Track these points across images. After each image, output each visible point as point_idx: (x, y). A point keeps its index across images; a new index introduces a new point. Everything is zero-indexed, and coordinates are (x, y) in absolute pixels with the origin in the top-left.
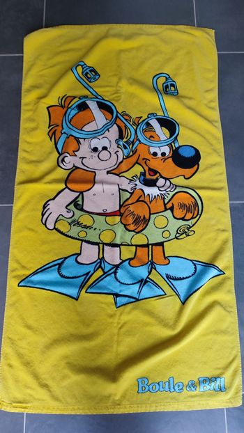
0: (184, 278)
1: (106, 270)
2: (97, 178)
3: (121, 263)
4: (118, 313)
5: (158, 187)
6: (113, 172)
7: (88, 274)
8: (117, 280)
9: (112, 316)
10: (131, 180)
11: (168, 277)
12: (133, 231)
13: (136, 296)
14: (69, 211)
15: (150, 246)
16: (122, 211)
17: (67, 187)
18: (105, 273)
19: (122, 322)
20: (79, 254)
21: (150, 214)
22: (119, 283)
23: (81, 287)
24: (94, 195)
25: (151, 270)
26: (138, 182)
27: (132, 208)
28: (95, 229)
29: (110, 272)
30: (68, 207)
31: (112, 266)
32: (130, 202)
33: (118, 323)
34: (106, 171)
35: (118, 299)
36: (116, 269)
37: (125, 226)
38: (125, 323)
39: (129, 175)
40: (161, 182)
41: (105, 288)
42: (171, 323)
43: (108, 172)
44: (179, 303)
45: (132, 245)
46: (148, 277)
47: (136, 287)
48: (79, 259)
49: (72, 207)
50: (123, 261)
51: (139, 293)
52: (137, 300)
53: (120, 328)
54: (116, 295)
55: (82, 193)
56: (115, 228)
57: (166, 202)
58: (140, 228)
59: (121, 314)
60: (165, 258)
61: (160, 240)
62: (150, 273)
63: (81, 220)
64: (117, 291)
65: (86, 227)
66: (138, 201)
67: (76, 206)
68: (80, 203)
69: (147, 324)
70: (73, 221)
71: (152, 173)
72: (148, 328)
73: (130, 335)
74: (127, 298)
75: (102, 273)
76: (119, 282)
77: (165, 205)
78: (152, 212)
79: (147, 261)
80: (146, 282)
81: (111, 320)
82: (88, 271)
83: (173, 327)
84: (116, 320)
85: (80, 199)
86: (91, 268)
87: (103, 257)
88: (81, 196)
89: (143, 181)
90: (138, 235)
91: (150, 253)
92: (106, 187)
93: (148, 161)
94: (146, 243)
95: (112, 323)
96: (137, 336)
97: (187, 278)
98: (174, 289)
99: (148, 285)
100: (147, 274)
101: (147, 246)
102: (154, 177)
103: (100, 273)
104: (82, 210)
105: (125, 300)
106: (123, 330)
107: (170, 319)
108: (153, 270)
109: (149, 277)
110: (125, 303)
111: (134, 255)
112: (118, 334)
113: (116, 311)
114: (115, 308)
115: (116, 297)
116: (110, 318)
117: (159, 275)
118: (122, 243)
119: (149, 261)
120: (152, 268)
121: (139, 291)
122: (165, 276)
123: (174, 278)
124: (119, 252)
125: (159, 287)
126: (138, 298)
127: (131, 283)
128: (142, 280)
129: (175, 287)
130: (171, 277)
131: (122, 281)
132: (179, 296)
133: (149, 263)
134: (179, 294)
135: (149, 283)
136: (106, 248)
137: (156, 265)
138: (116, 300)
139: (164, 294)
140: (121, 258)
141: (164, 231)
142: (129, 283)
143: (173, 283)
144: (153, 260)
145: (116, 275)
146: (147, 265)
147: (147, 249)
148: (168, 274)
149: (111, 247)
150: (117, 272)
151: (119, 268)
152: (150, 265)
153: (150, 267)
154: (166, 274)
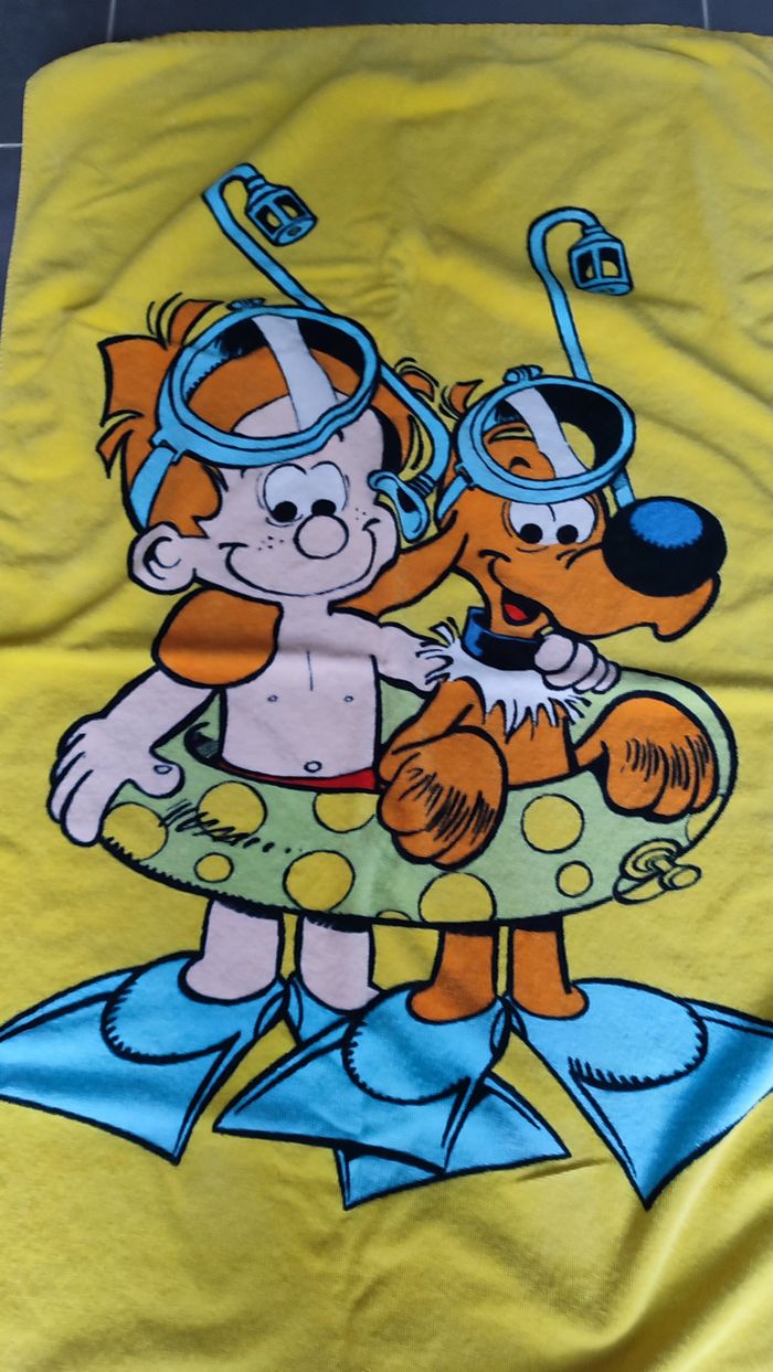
0: (649, 1084)
1: (307, 1031)
2: (286, 628)
3: (372, 1004)
4: (352, 1235)
5: (544, 673)
6: (354, 604)
7: (226, 1045)
8: (354, 1078)
9: (323, 1245)
10: (427, 641)
11: (581, 1074)
12: (431, 860)
13: (435, 1156)
14: (164, 764)
15: (504, 931)
16: (388, 769)
17: (160, 666)
18: (301, 1045)
19: (368, 1276)
20: (195, 956)
21: (507, 788)
22: (359, 1095)
23: (197, 1104)
24: (274, 699)
25: (504, 1042)
26: (455, 650)
27: (427, 760)
28: (267, 848)
29: (326, 1041)
30: (160, 751)
31: (334, 1017)
32: (418, 733)
33: (353, 1280)
34: (323, 602)
35: (354, 1165)
36: (351, 1033)
37: (396, 836)
38: (381, 1282)
39: (420, 617)
40: (554, 650)
41: (298, 1111)
42: (590, 1290)
43: (334, 607)
44: (623, 1199)
45: (424, 924)
46: (488, 1072)
47: (438, 1114)
48: (196, 979)
49: (176, 749)
50: (384, 995)
51: (449, 1140)
52: (439, 1175)
53: (361, 1303)
54: (348, 1149)
55: (220, 690)
56: (351, 845)
57: (575, 738)
58: (462, 849)
59: (366, 1237)
60: (569, 985)
61: (549, 903)
62: (498, 1052)
63: (213, 808)
64: (351, 1128)
65: (229, 836)
66: (454, 728)
67: (195, 744)
68: (211, 732)
69: (480, 1292)
70: (179, 811)
71: (517, 614)
72: (485, 1313)
73: (402, 1340)
74: (395, 1165)
75: (287, 1045)
76: (363, 1087)
77: (571, 748)
78: (512, 780)
79: (490, 995)
80: (482, 1092)
81: (318, 1265)
82: (229, 1033)
83: (597, 1311)
84: (342, 1267)
85: (212, 715)
86: (242, 1022)
87: (297, 973)
88: (215, 705)
89: (479, 643)
90: (452, 877)
91: (503, 962)
92: (323, 667)
93: (500, 562)
94: (483, 914)
95: (322, 1277)
96: (436, 1344)
97: (664, 1080)
98: (604, 1129)
99: (491, 1109)
100: (487, 1056)
101: (489, 928)
102: (528, 630)
103: (278, 1042)
104: (218, 762)
105: (385, 1172)
106: (375, 1311)
107: (587, 1274)
108: (514, 1040)
109: (494, 1070)
110: (384, 1186)
111: (430, 968)
112: (350, 1334)
113: (344, 1221)
114: (341, 1206)
115: (347, 1160)
116: (318, 1255)
117: (540, 1062)
118: (380, 913)
119: (497, 997)
120: (508, 1028)
121: (451, 1133)
122: (567, 1068)
123: (607, 1078)
124: (367, 953)
125: (537, 1117)
126: (442, 1165)
127: (415, 1096)
128: (466, 1082)
129: (611, 1120)
130: (594, 1073)
131: (374, 1084)
132: (629, 1165)
133: (499, 1005)
134: (629, 1158)
135: (494, 1098)
136: (312, 931)
137: (525, 1017)
138: (347, 1168)
139: (562, 1152)
140: (375, 980)
141: (562, 864)
142: (405, 1097)
143: (599, 1101)
144: (516, 996)
145: (350, 1057)
146: (486, 1015)
147: (488, 941)
148: (578, 1062)
149: (334, 929)
150: (355, 1044)
151: (363, 1024)
152: (502, 1018)
153: (500, 1027)
154: (570, 1060)
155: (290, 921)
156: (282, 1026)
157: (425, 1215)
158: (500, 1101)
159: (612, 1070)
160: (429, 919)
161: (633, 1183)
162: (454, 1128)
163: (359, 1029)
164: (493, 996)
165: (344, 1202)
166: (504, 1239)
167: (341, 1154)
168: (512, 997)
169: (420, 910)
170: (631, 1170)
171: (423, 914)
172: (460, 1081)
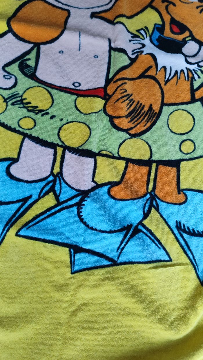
1: (62, 198)
2: (71, 21)
3: (93, 189)
4: (73, 284)
6: (103, 15)
7: (25, 200)
9: (60, 288)
10: (134, 36)
11: (180, 228)
12: (126, 131)
14: (8, 75)
15: (154, 165)
16: (110, 90)
17: (10, 30)
18: (59, 203)
19: (79, 302)
20: (15, 160)
21: (163, 104)
23: (10, 223)
24: (61, 52)
25: (149, 211)
26: (147, 42)
28: (52, 117)
29: (70, 203)
30: (7, 69)
31: (75, 193)
33: (72, 303)
34: (89, 12)
35: (78, 256)
36: (82, 200)
37: (112, 119)
38: (84, 305)
40: (191, 47)
41: (56, 232)
43: (93, 15)
44: (192, 280)
45: (119, 158)
46: (141, 223)
47: (117, 238)
48: (14, 170)
49: (14, 69)
50: (99, 186)
51: (121, 250)
52: (114, 263)
53: (74, 313)
54: (75, 249)
55: (37, 45)
57: (195, 87)
58: (140, 128)
59: (80, 286)
60: (180, 191)
62: (146, 215)
63: (28, 97)
64: (78, 240)
65: (35, 110)
67: (23, 68)
69: (127, 313)
70: (13, 96)
71: (176, 29)
72: (128, 321)
73: (91, 329)
74: (95, 258)
75: (53, 202)
76: (85, 223)
77: (193, 91)
78: (166, 101)
80: (137, 231)
81: (57, 296)
82: (27, 195)
84: (68, 297)
85: (32, 56)
87: (61, 173)
88: (34, 52)
89: (158, 40)
90: (134, 139)
91: (152, 178)
93: (171, 6)
94: (146, 156)
95: (58, 300)
96: (105, 332)
99: (140, 238)
100: (142, 216)
101: (148, 163)
102: (180, 37)
103: (49, 201)
104: (33, 76)
106: (80, 317)
107: (173, 309)
108: (153, 211)
109: (143, 222)
110: (90, 266)
111: (120, 177)
112: (68, 324)
113: (70, 278)
114: (70, 272)
115: (75, 253)
116: (58, 291)
117: (163, 221)
118: (101, 151)
119: (148, 192)
120: (151, 206)
121: (122, 247)
122: (175, 225)
123: (191, 231)
124: (93, 168)
125: (159, 243)
126: (116, 260)
127: (108, 229)
128: (130, 226)
129: (191, 248)
130: (186, 228)
131: (90, 223)
132: (196, 267)
133: (148, 196)
134: (196, 264)
135: (141, 233)
136: (69, 156)
137: (159, 202)
138: (74, 257)
139: (168, 259)
140: (95, 179)
141: (184, 139)
142: (103, 230)
143: (187, 240)
144: (156, 193)
145: (80, 210)
146: (142, 199)
147: (147, 168)
148: (180, 223)
149: (79, 155)
150: (84, 205)
151: (89, 197)
152: (149, 201)
153: (148, 205)
154: (177, 222)
155: (60, 150)
156: (51, 194)
157: (106, 279)
158: (144, 236)
159: (194, 227)
160: (122, 156)
161: (197, 274)
162: (123, 245)
163: (86, 199)
164: (146, 191)
165: (71, 270)
166: (140, 292)
167: (72, 250)
168: (154, 193)
169: (118, 151)
170: (197, 269)
171: (120, 153)
172: (128, 225)
